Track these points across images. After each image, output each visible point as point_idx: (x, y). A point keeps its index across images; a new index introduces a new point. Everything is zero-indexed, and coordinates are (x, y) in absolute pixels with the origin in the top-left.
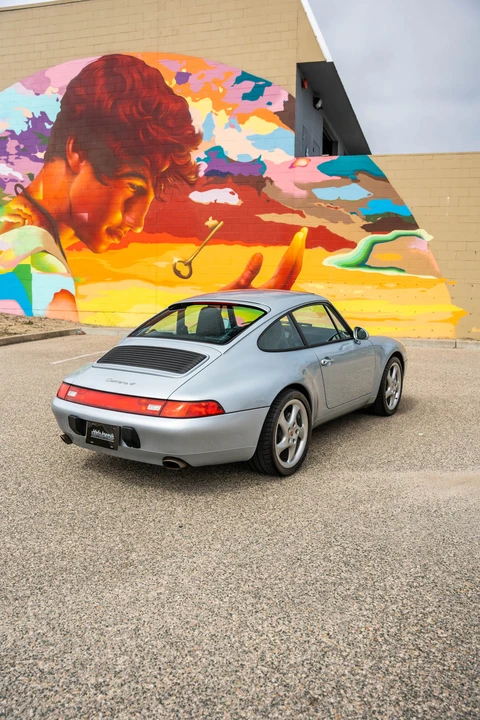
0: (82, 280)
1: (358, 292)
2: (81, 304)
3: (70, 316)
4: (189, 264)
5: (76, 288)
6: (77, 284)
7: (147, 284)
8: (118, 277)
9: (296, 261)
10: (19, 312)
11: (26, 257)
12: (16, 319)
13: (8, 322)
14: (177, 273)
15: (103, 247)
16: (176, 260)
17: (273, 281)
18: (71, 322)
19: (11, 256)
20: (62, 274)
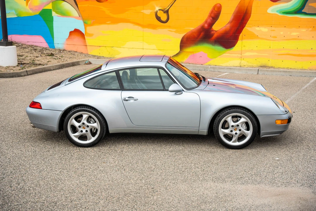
0: (89, 22)
1: (294, 34)
2: (89, 41)
3: (81, 49)
4: (167, 12)
5: (85, 28)
6: (85, 24)
7: (137, 27)
8: (115, 21)
9: (247, 10)
10: (45, 45)
12: (42, 50)
13: (36, 54)
14: (158, 19)
16: (157, 9)
17: (229, 26)
18: (82, 53)
19: (37, 2)
20: (75, 17)
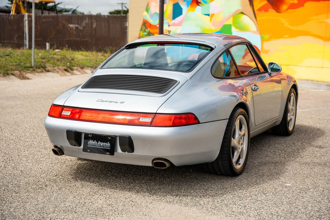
0: (266, 37)
5: (262, 44)
6: (263, 40)
8: (294, 34)
11: (229, 18)
15: (285, 7)
19: (219, 18)
20: (253, 32)
